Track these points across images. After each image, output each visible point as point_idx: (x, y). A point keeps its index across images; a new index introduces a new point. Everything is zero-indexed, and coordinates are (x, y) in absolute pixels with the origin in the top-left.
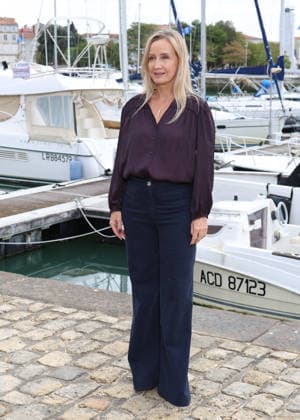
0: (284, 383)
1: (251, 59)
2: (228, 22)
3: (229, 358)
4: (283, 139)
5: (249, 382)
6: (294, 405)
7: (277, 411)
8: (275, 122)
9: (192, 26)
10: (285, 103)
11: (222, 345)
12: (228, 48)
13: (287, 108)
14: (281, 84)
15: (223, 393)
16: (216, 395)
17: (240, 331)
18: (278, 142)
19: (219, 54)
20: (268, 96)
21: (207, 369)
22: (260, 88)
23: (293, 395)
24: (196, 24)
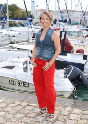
0: (33, 113)
1: (23, 16)
2: (15, 4)
3: (16, 107)
4: (33, 40)
5: (22, 114)
6: (36, 120)
7: (31, 122)
8: (30, 35)
9: (4, 5)
10: (33, 29)
11: (14, 103)
12: (15, 12)
13: (33, 30)
14: (32, 23)
15: (14, 117)
16: (12, 118)
17: (19, 98)
18: (31, 41)
19: (13, 14)
20: (28, 27)
21: (9, 110)
22: (25, 24)
23: (36, 117)
24: (6, 5)
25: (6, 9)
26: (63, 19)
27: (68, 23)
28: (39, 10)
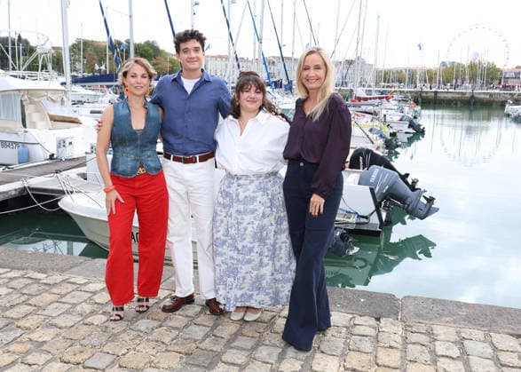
1: (172, 70)
2: (153, 41)
5: (152, 319)
7: (173, 340)
9: (124, 43)
12: (154, 61)
16: (124, 331)
23: (186, 326)
24: (128, 42)
25: (128, 52)
26: (272, 80)
27: (286, 90)
28: (212, 57)
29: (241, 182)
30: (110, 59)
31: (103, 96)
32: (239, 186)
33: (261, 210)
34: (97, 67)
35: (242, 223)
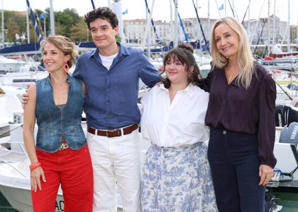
2: (73, 9)
9: (45, 12)
12: (74, 28)
19: (66, 32)
25: (48, 20)
26: (190, 41)
27: (204, 50)
29: (169, 153)
30: (30, 28)
31: (24, 65)
32: (165, 157)
33: (189, 180)
34: (17, 37)
35: (170, 195)
